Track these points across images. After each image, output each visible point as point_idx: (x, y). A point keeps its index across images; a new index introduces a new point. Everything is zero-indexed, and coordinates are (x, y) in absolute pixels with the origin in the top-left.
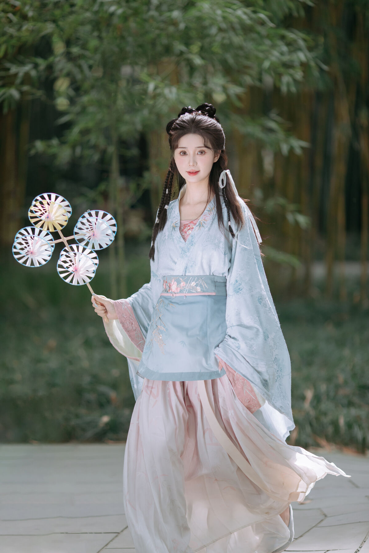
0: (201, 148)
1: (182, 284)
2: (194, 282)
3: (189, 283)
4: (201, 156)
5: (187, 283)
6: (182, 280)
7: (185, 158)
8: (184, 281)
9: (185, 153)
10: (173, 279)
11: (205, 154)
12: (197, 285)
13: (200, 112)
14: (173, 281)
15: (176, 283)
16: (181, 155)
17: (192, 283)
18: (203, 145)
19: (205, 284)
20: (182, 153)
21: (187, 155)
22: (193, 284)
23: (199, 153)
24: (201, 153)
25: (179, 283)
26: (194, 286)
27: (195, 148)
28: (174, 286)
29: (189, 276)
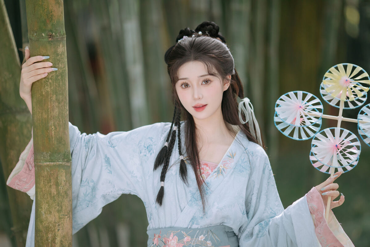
0: (204, 77)
1: (186, 239)
2: (202, 236)
3: (196, 237)
4: (206, 85)
5: (192, 237)
6: (185, 234)
7: (188, 91)
8: (189, 235)
9: (187, 85)
10: (172, 233)
11: (211, 83)
12: (206, 240)
13: (200, 33)
14: (172, 235)
15: (176, 238)
16: (182, 88)
17: (200, 237)
18: (207, 73)
19: (216, 237)
20: (183, 86)
21: (190, 87)
22: (202, 238)
23: (204, 83)
24: (207, 82)
25: (180, 237)
26: (202, 240)
27: (198, 77)
28: (173, 241)
29: (195, 230)
